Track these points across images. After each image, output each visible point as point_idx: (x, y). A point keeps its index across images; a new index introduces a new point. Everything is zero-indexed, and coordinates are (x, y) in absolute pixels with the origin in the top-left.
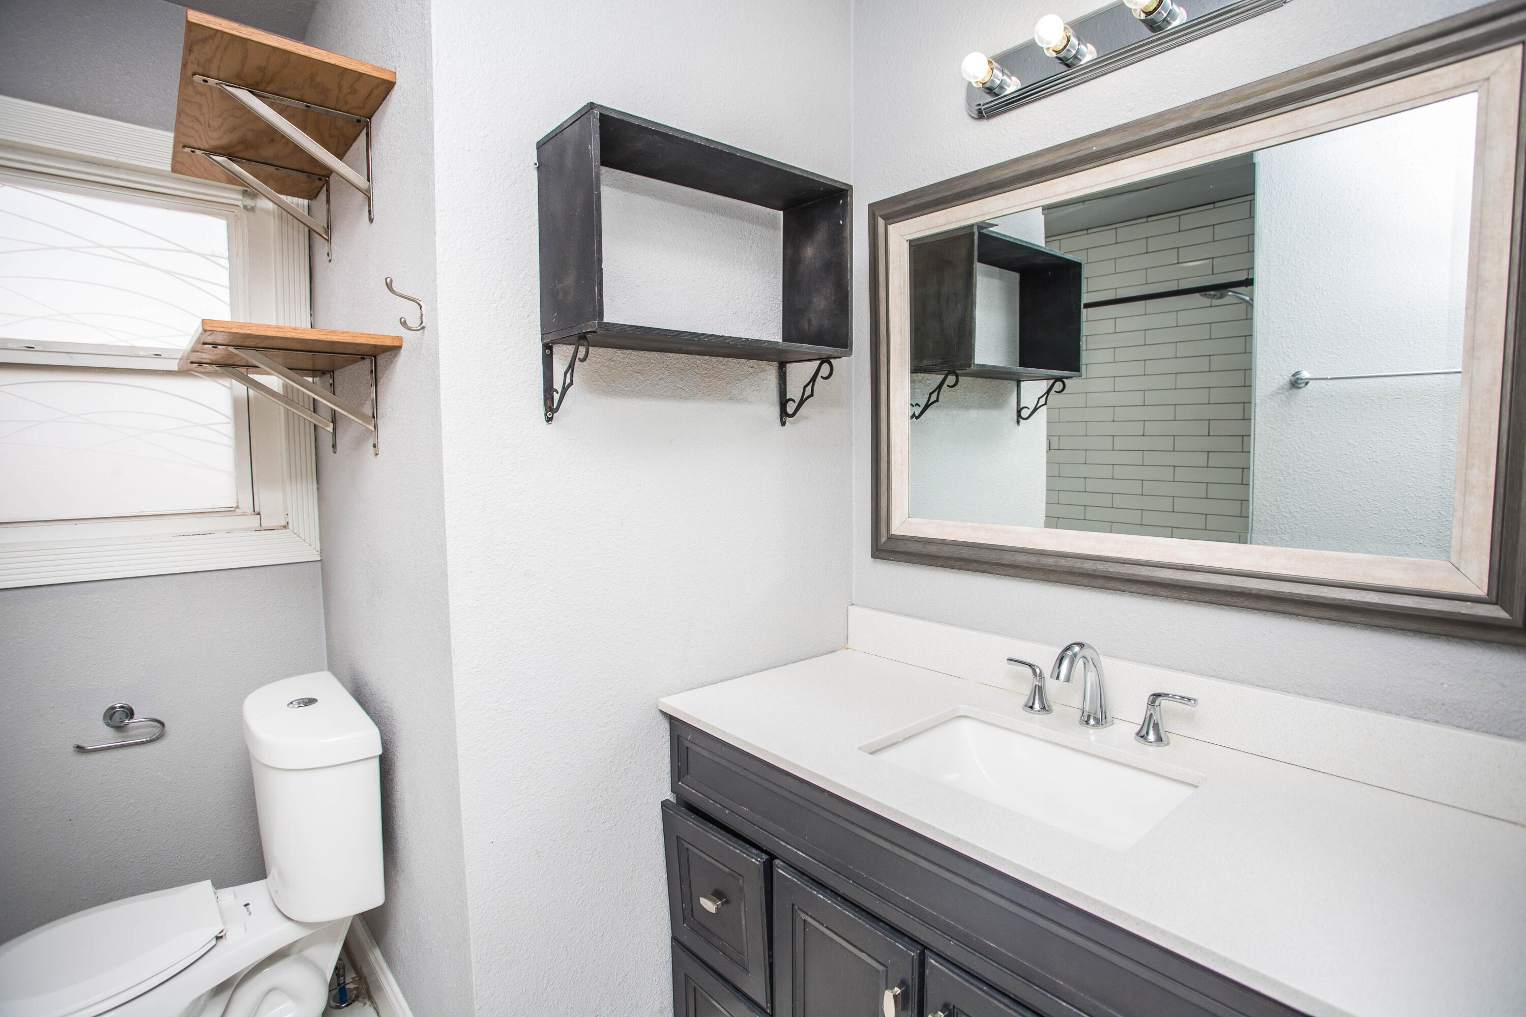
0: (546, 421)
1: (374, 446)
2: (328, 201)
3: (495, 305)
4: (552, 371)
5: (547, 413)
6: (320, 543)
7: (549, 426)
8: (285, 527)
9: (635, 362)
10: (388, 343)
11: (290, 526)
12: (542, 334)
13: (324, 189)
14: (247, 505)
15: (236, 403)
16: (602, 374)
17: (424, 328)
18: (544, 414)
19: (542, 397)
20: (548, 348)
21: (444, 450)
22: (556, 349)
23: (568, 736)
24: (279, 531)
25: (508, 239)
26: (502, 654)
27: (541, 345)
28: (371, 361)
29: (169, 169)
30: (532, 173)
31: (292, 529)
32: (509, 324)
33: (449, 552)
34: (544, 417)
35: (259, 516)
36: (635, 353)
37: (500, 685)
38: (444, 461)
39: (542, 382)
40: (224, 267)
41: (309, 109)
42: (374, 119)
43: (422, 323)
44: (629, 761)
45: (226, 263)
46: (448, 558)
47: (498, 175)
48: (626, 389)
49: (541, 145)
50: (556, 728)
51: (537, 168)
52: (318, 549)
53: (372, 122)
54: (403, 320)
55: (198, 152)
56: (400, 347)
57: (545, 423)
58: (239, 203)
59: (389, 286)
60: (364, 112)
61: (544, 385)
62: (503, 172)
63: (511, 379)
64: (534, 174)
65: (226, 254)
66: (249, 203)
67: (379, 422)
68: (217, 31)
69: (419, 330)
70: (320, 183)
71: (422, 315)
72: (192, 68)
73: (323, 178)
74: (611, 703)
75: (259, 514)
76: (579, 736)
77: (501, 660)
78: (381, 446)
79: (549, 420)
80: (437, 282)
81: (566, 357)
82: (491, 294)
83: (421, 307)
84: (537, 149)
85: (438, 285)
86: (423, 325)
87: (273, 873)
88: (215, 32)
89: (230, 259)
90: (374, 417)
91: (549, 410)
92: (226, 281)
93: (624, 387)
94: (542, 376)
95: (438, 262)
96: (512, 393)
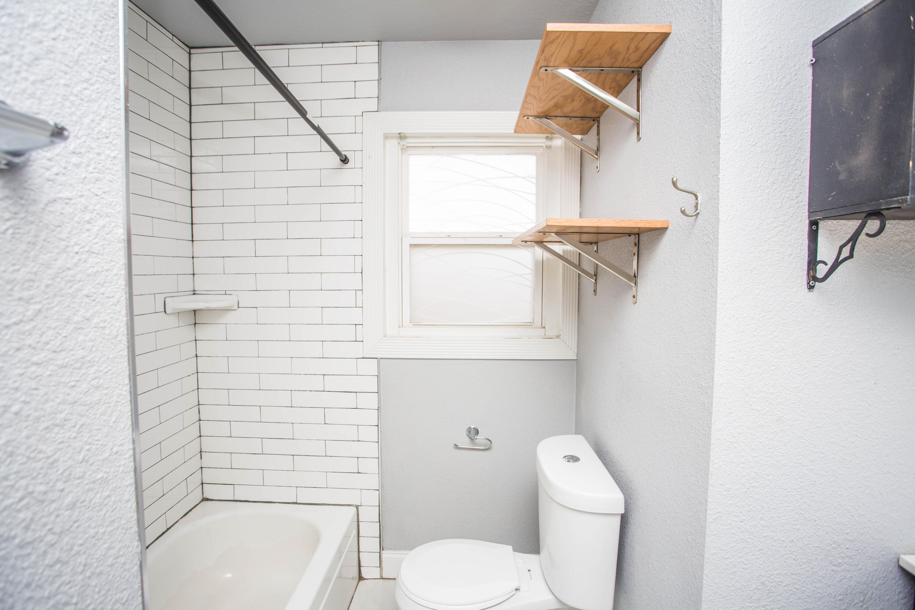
0: (808, 289)
1: (634, 297)
2: (598, 134)
3: (768, 190)
4: (817, 245)
5: (810, 281)
6: (577, 349)
7: (811, 293)
8: (558, 337)
9: (902, 231)
10: (659, 225)
11: (561, 337)
12: (809, 212)
13: (596, 126)
14: (538, 322)
15: (536, 263)
16: (866, 245)
17: (698, 213)
18: (806, 283)
19: (806, 268)
20: (814, 225)
21: (718, 313)
22: (821, 224)
23: (801, 566)
24: (555, 339)
25: (781, 132)
26: (750, 483)
27: (807, 222)
28: (635, 238)
29: (513, 131)
30: (807, 70)
31: (562, 339)
32: (779, 206)
33: (715, 395)
34: (806, 285)
35: (544, 329)
36: (903, 222)
37: (746, 508)
38: (717, 322)
39: (807, 255)
40: (533, 183)
41: (603, 71)
42: (644, 68)
43: (697, 210)
44: (860, 604)
45: (534, 180)
46: (714, 400)
47: (775, 78)
48: (891, 258)
49: (816, 44)
50: (790, 555)
51: (812, 64)
52: (576, 353)
53: (642, 70)
54: (683, 209)
55: (530, 118)
56: (666, 228)
57: (807, 290)
58: (544, 145)
59: (674, 184)
60: (637, 65)
61: (808, 257)
62: (779, 74)
63: (778, 253)
64: (809, 71)
65: (535, 176)
66: (549, 143)
67: (639, 280)
68: (562, 32)
69: (694, 216)
70: (592, 123)
71: (697, 204)
72: (542, 63)
73: (596, 119)
74: (847, 546)
75: (544, 328)
76: (812, 568)
77: (748, 489)
78: (639, 297)
79: (811, 288)
80: (720, 177)
81: (830, 231)
82: (765, 181)
83: (697, 199)
84: (813, 47)
85: (721, 179)
86: (698, 211)
87: (544, 552)
88: (560, 33)
89: (537, 178)
90: (635, 277)
91: (811, 279)
92: (534, 191)
93: (888, 255)
94: (807, 249)
95: (721, 160)
96: (778, 265)
